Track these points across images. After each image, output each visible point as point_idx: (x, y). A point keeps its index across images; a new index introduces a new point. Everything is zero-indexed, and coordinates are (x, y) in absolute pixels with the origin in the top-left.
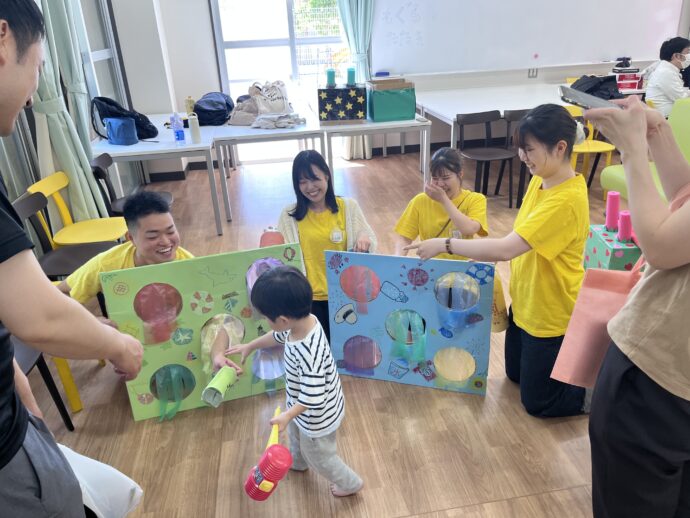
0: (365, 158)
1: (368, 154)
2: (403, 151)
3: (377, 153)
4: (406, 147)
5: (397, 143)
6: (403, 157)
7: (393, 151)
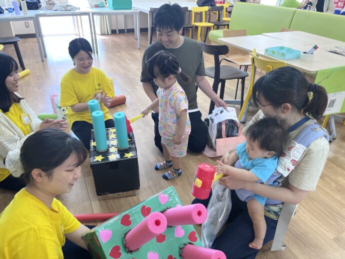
0: (108, 34)
1: (110, 33)
2: (126, 32)
3: (114, 32)
4: (127, 30)
5: (123, 28)
6: (126, 34)
7: (122, 31)
